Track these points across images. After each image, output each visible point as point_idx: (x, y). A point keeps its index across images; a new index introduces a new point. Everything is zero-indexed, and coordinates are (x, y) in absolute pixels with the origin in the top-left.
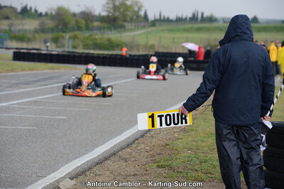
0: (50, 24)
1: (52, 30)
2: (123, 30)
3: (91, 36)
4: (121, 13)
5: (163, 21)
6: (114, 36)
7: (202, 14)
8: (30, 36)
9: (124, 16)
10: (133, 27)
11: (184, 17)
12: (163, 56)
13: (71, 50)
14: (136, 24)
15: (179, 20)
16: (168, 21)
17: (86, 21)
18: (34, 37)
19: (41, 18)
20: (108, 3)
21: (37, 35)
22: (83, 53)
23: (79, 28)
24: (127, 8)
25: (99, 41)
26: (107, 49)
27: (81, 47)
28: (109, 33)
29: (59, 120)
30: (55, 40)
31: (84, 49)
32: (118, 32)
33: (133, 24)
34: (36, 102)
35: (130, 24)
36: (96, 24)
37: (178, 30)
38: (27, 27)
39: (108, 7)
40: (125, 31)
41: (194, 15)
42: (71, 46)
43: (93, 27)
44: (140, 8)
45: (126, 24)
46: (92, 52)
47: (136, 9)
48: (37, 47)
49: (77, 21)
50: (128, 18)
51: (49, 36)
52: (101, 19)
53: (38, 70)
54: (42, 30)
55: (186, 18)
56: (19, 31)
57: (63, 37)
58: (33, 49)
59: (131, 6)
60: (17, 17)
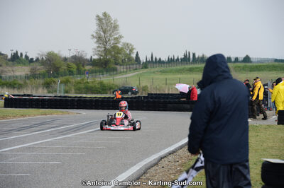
0: (41, 69)
1: (43, 76)
2: (115, 72)
3: (83, 80)
4: (112, 56)
5: (154, 63)
6: (106, 79)
7: (194, 55)
8: (21, 82)
9: (116, 59)
10: (125, 70)
11: (176, 58)
12: (156, 98)
13: (63, 95)
14: (128, 66)
15: (171, 61)
16: (160, 62)
17: (77, 65)
18: (25, 83)
19: (32, 64)
20: (98, 47)
21: (28, 81)
22: (75, 97)
23: (71, 73)
24: (119, 51)
25: (91, 85)
26: (100, 93)
27: (73, 91)
28: (101, 76)
29: (52, 165)
30: (47, 85)
31: (76, 93)
32: (110, 75)
33: (125, 67)
34: (29, 148)
35: (122, 67)
36: (87, 68)
37: (171, 72)
38: (18, 74)
39: (99, 51)
40: (117, 74)
41: (185, 56)
42: (62, 91)
43: (85, 71)
44: (131, 51)
45: (118, 67)
46: (84, 95)
47: (128, 52)
48: (29, 93)
49: (68, 66)
50: (120, 61)
51: (41, 81)
52: (93, 62)
53: (29, 116)
54: (33, 76)
55: (178, 59)
56: (10, 77)
57: (54, 82)
58: (24, 95)
59: (122, 49)
60: (7, 64)
